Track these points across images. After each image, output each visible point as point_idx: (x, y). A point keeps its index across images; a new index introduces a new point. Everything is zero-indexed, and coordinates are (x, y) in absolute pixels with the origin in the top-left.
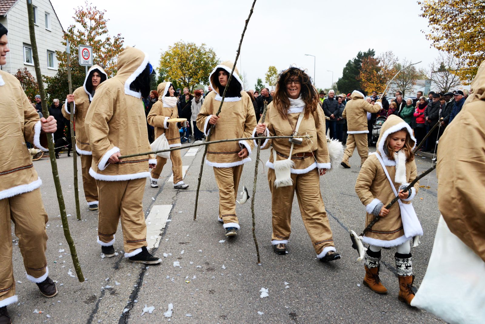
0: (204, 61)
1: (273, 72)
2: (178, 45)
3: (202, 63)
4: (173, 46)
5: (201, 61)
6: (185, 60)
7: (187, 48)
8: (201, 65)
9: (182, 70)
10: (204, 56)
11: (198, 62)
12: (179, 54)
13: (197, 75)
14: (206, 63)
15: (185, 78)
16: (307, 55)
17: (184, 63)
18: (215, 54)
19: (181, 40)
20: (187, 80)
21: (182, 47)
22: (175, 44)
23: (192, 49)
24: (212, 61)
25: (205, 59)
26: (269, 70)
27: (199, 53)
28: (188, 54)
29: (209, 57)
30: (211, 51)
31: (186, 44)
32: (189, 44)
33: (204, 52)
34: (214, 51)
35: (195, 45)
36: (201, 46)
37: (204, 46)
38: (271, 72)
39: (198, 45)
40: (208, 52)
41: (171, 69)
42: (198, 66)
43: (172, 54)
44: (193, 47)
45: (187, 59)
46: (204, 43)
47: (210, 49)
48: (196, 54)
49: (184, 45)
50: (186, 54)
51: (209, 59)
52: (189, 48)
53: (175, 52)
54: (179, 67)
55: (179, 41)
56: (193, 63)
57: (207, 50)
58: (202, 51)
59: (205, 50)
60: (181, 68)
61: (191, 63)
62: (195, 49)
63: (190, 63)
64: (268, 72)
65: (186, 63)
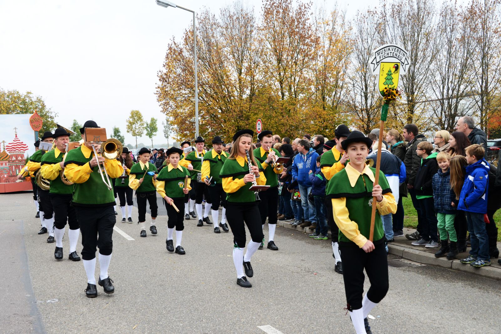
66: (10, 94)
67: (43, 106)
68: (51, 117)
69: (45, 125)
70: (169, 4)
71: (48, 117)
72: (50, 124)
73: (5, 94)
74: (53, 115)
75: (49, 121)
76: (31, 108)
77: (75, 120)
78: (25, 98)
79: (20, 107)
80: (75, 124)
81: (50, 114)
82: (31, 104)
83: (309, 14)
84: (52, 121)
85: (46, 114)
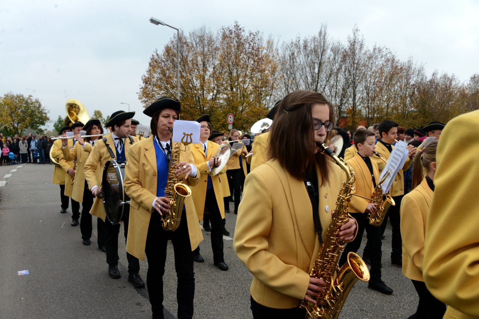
0: (31, 110)
1: (98, 115)
2: (8, 96)
3: (29, 111)
4: (3, 96)
5: (28, 109)
6: (14, 109)
7: (16, 99)
8: (28, 113)
9: (12, 117)
10: (31, 106)
11: (26, 110)
12: (8, 104)
13: (24, 121)
14: (33, 111)
15: (14, 124)
16: (122, 103)
17: (13, 112)
18: (40, 104)
19: (11, 92)
20: (16, 125)
21: (12, 98)
22: (5, 95)
23: (21, 99)
24: (38, 109)
25: (32, 108)
26: (94, 114)
27: (27, 103)
28: (17, 104)
29: (35, 107)
30: (37, 101)
31: (15, 95)
32: (17, 95)
33: (31, 102)
34: (39, 101)
35: (23, 96)
36: (28, 97)
37: (32, 98)
38: (97, 116)
39: (26, 96)
40: (35, 102)
41: (2, 116)
42: (26, 114)
43: (3, 103)
44: (21, 98)
45: (16, 107)
46: (31, 95)
47: (36, 100)
48: (24, 104)
49: (14, 96)
50: (15, 104)
51: (36, 108)
52: (18, 99)
53: (5, 102)
54: (9, 115)
55: (9, 93)
56: (22, 111)
57: (34, 101)
58: (29, 102)
59: (32, 101)
60: (10, 115)
61: (20, 111)
62: (23, 100)
63: (18, 112)
64: (94, 115)
65: (15, 111)
66: (18, 96)
67: (40, 105)
68: (45, 113)
69: (41, 119)
70: (160, 22)
71: (43, 113)
72: (44, 118)
73: (15, 97)
74: (46, 112)
75: (43, 116)
76: (31, 107)
77: (60, 116)
78: (27, 99)
79: (24, 106)
80: (60, 119)
81: (44, 111)
82: (32, 104)
83: (257, 39)
84: (46, 116)
85: (41, 111)
